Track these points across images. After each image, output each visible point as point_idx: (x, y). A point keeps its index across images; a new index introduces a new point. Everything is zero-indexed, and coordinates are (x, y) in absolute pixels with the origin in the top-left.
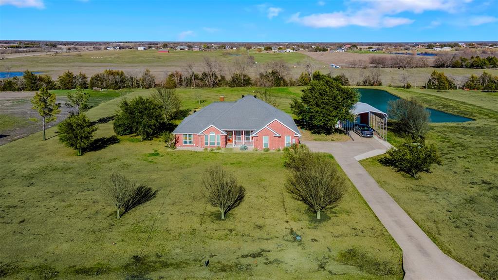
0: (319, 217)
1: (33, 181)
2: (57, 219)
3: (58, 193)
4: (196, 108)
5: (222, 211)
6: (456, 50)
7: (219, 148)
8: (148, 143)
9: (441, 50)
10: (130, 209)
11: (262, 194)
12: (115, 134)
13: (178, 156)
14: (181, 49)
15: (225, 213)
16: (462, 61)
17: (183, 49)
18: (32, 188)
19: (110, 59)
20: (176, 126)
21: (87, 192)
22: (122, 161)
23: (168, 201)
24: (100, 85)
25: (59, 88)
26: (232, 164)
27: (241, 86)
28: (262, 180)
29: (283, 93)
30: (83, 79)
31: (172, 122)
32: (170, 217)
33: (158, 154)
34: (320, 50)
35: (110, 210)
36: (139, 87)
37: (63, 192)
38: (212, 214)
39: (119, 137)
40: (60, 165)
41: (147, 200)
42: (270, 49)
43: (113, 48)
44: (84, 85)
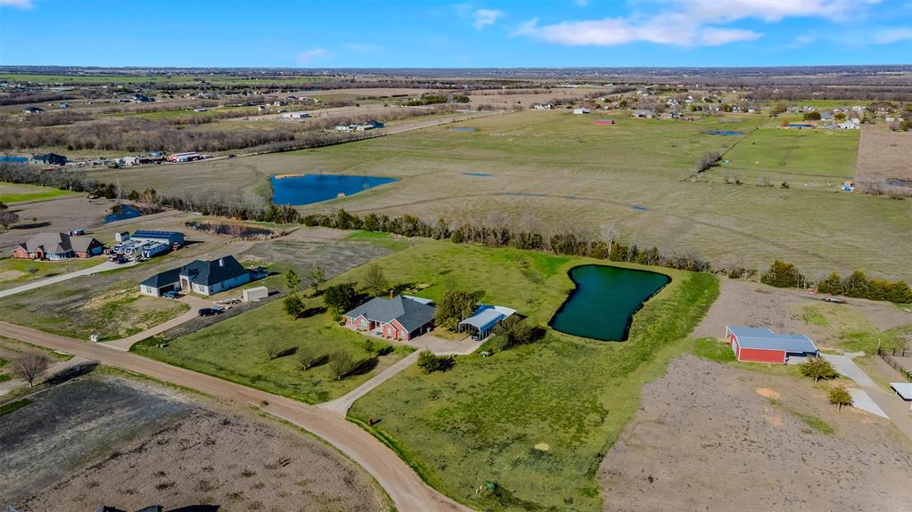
5: (305, 367)
7: (365, 331)
10: (279, 357)
14: (640, 116)
17: (644, 116)
24: (397, 230)
25: (365, 229)
30: (384, 221)
42: (816, 116)
43: (543, 105)
44: (385, 229)
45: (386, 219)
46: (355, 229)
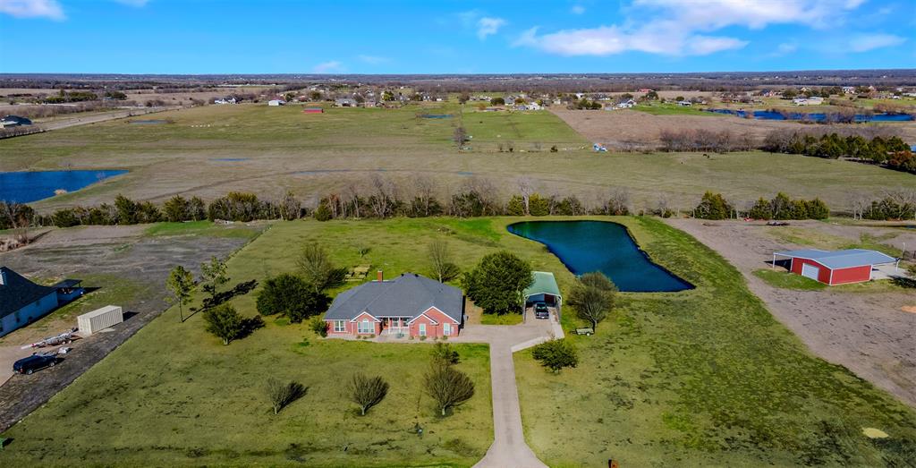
0: (444, 413)
1: (190, 376)
2: (225, 415)
3: (218, 390)
4: (355, 267)
5: (363, 409)
6: (831, 104)
7: (372, 336)
8: (296, 326)
9: (805, 103)
10: (285, 406)
11: (403, 391)
12: (258, 314)
13: (329, 347)
14: (344, 105)
15: (365, 411)
16: (807, 141)
17: (348, 105)
18: (193, 385)
19: (223, 130)
20: (330, 300)
21: (243, 389)
22: (272, 352)
23: (317, 398)
24: (223, 215)
25: (167, 220)
26: (383, 356)
27: (424, 216)
28: (408, 376)
29: (480, 231)
30: (198, 205)
31: (324, 292)
32: (319, 413)
33: (308, 344)
34: (588, 107)
35: (267, 406)
36: (278, 217)
37: (222, 388)
38: (355, 410)
39: (264, 318)
40: (209, 357)
41: (299, 397)
42: (501, 102)
43: (226, 100)
44: (201, 216)
45: (201, 204)
46: (150, 222)
